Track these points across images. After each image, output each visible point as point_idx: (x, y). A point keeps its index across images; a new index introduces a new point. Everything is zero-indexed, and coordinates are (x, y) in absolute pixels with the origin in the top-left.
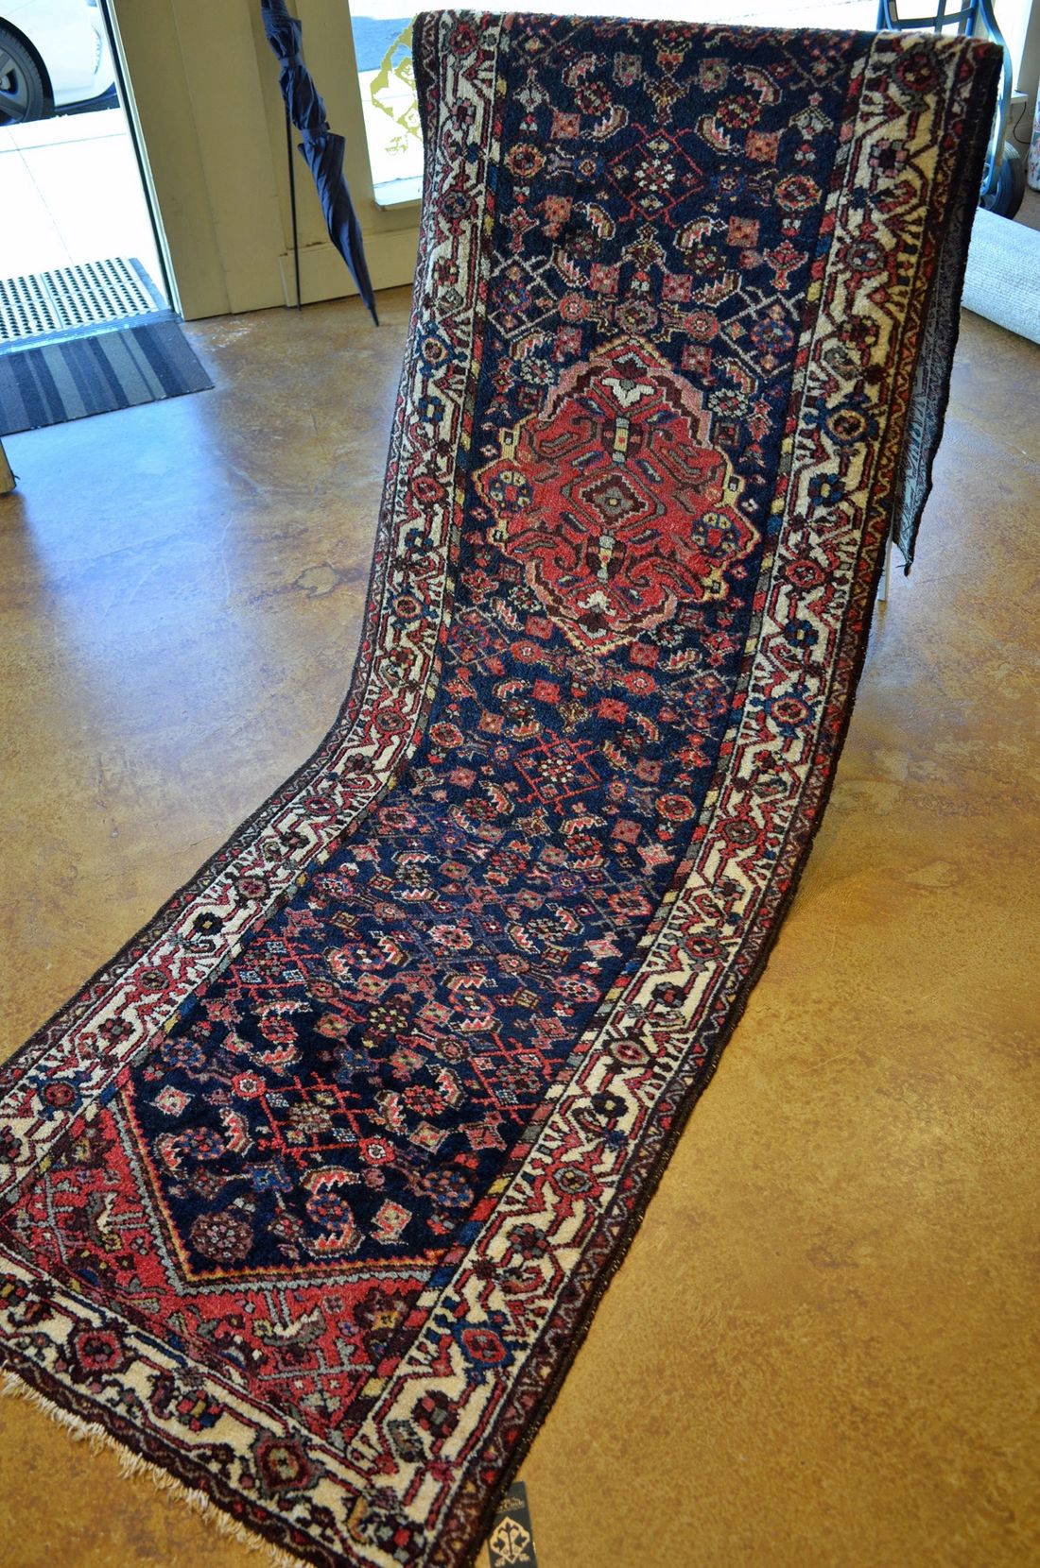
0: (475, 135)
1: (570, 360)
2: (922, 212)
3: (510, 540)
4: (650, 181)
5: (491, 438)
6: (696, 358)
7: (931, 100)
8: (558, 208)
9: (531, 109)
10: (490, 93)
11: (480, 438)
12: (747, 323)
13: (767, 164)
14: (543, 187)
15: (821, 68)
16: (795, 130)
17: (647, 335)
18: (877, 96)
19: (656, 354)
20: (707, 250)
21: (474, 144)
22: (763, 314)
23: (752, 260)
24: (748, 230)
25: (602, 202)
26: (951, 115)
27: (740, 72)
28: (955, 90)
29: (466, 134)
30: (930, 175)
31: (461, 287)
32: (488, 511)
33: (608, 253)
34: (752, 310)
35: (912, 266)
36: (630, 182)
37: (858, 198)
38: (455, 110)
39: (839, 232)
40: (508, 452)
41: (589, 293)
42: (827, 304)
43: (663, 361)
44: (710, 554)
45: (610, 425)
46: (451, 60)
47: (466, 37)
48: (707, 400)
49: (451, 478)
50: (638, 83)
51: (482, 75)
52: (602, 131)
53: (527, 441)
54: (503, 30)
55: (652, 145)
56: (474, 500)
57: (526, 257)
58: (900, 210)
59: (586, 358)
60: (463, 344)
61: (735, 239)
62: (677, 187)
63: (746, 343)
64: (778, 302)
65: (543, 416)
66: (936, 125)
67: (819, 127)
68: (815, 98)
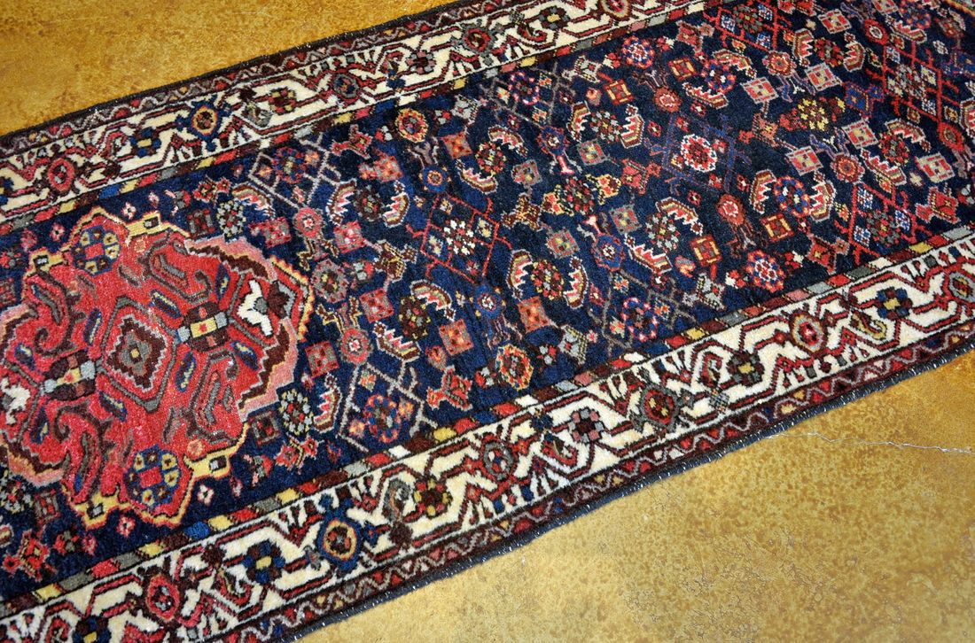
0: (410, 80)
1: (257, 241)
2: (563, 483)
3: (44, 276)
4: (453, 235)
5: (145, 207)
6: (322, 358)
7: (649, 430)
8: (387, 169)
9: (454, 112)
10: (449, 77)
11: (138, 197)
12: (381, 386)
13: (521, 327)
14: (399, 149)
15: (617, 328)
16: (560, 334)
17: (318, 300)
18: (623, 387)
19: (305, 318)
20: (424, 315)
21: (404, 82)
22: (397, 396)
23: (438, 360)
24: (461, 341)
25: (414, 204)
26: (650, 453)
27: (576, 264)
28: (670, 444)
29: (408, 72)
30: (595, 468)
31: (276, 120)
32: (65, 239)
33: (374, 230)
34: (395, 384)
35: (514, 505)
36: (442, 219)
37: (542, 423)
38: (421, 55)
39: (505, 423)
40: (137, 228)
41: (329, 230)
42: (440, 453)
43: (303, 328)
44: (130, 484)
45: (213, 310)
46: (457, 34)
47: (481, 42)
48: (288, 388)
49: (83, 190)
50: (521, 188)
51: (459, 66)
52: (468, 175)
53: (155, 242)
54: (499, 68)
55: (482, 223)
56: (69, 220)
57: (332, 160)
58: (551, 461)
59: (267, 255)
60: (225, 143)
61: (447, 335)
62: (460, 261)
63: (362, 395)
64: (416, 406)
65: (188, 244)
66: (633, 446)
67: (574, 352)
68: (592, 336)
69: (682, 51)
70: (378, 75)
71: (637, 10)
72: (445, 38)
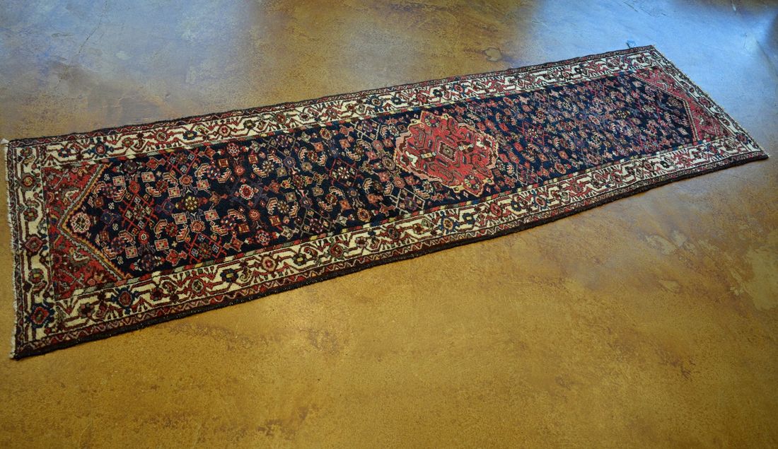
0: (366, 235)
2: (313, 106)
4: (346, 174)
5: (461, 194)
6: (388, 143)
7: (285, 114)
8: (372, 199)
9: (347, 219)
10: (349, 234)
11: (464, 200)
12: (368, 134)
13: (323, 144)
14: (369, 206)
16: (310, 140)
17: (392, 158)
18: (291, 125)
19: (395, 154)
20: (355, 151)
21: (369, 234)
22: (363, 131)
23: (350, 139)
24: (343, 143)
25: (361, 185)
26: (286, 108)
27: (302, 160)
28: (279, 110)
29: (367, 238)
30: (303, 107)
31: (419, 221)
32: (485, 187)
33: (375, 178)
34: (364, 134)
36: (350, 179)
37: (318, 119)
38: (361, 245)
39: (329, 121)
40: (461, 188)
41: (391, 180)
42: (349, 116)
43: (396, 151)
44: (438, 121)
45: (426, 160)
46: (345, 254)
47: (335, 250)
48: (397, 137)
49: (485, 203)
51: (345, 239)
52: (340, 193)
53: (452, 183)
55: (335, 177)
56: (485, 194)
57: (395, 204)
59: (412, 174)
60: (437, 214)
61: (348, 145)
62: (343, 165)
63: (374, 133)
64: (357, 128)
65: (440, 180)
66: (291, 110)
67: (306, 135)
68: (299, 139)
69: (241, 237)
70: (380, 238)
71: (258, 260)
72: (351, 253)
